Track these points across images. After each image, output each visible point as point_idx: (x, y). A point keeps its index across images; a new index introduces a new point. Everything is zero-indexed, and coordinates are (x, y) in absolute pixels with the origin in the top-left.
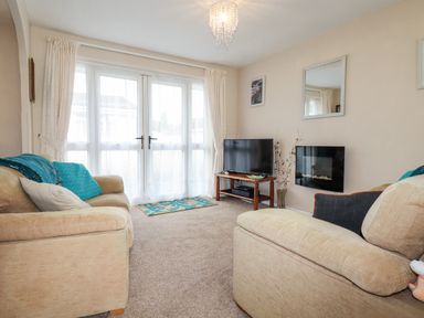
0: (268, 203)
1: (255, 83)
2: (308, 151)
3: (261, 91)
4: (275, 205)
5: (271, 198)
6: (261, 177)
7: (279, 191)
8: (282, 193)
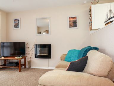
0: (24, 67)
1: (15, 20)
2: (37, 46)
3: (18, 23)
4: (27, 67)
5: (25, 65)
6: (21, 57)
7: (28, 62)
8: (29, 62)
